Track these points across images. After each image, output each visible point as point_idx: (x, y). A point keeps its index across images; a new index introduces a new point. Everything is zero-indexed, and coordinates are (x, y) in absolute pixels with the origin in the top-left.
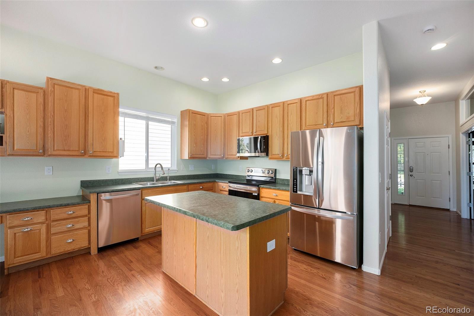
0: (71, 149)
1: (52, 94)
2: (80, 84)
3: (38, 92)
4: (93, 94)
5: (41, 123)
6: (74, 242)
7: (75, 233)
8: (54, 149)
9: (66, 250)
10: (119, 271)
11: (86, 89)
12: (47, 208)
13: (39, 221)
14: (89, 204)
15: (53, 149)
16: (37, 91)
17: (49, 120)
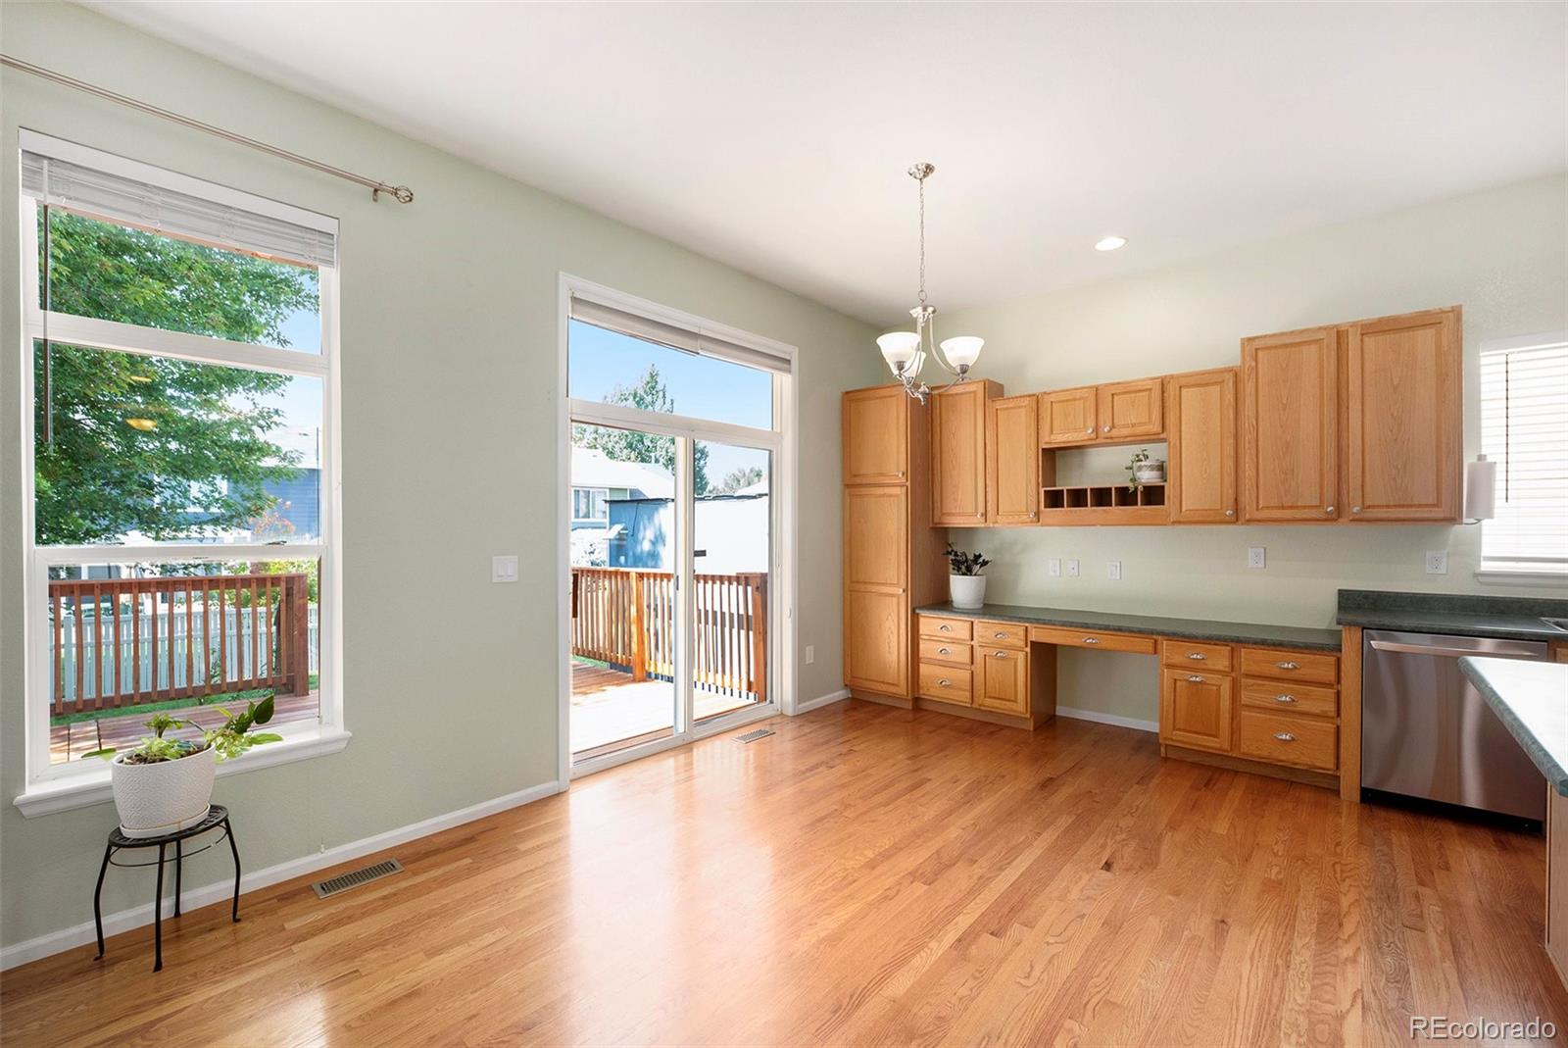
0: (1299, 504)
1: (1253, 376)
2: (1321, 325)
3: (1223, 381)
4: (1362, 340)
5: (1229, 450)
6: (1294, 744)
7: (1299, 724)
8: (1258, 506)
9: (1275, 755)
10: (1384, 867)
11: (1338, 332)
12: (1232, 641)
13: (1217, 668)
14: (1339, 655)
15: (1255, 506)
16: (1220, 380)
17: (1247, 438)
